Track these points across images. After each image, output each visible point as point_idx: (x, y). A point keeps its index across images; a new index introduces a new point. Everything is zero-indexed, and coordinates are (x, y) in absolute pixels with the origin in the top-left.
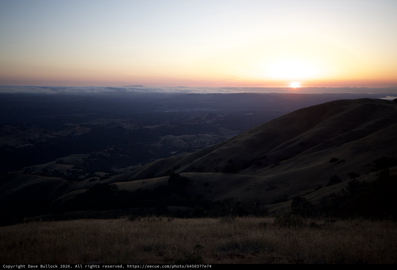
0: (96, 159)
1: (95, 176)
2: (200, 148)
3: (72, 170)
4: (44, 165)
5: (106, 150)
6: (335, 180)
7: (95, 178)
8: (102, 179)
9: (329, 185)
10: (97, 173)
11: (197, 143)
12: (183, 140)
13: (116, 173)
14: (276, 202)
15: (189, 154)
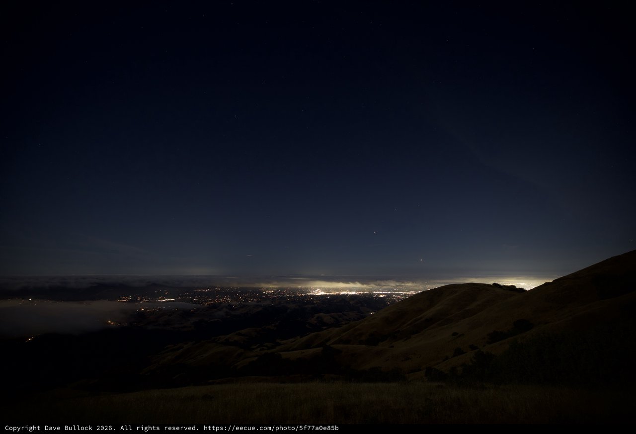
0: (265, 332)
1: (264, 346)
4: (227, 336)
8: (269, 348)
9: (454, 356)
10: (266, 344)
13: (280, 344)
14: (413, 371)
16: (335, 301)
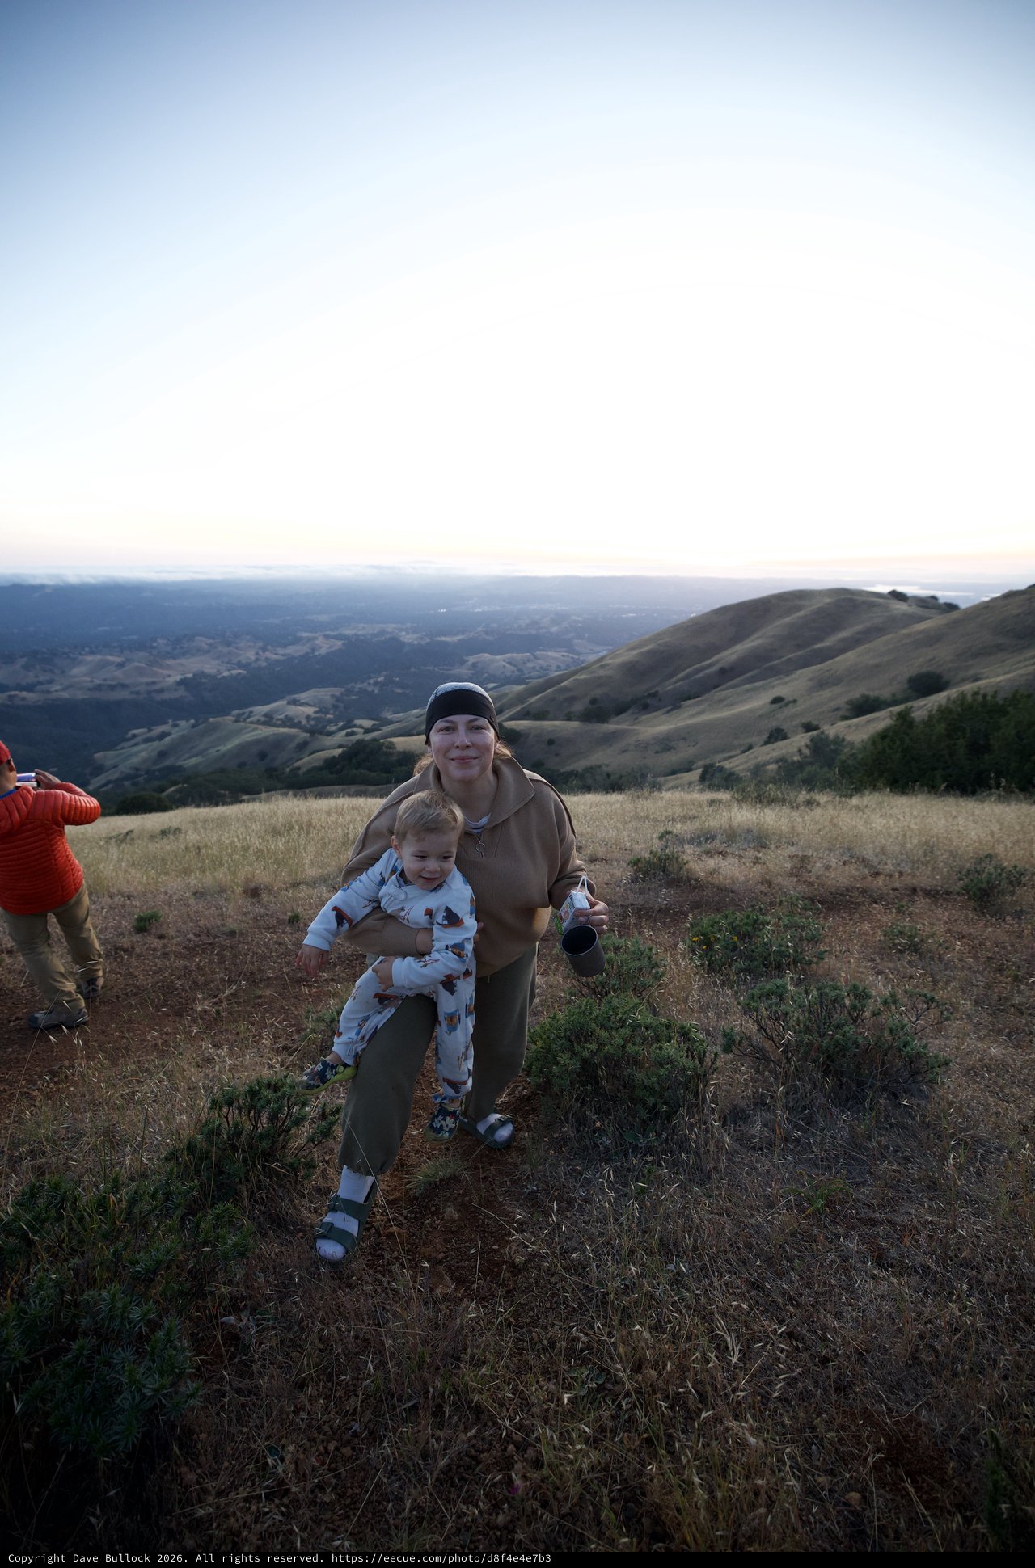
0: (354, 697)
1: (355, 726)
2: (539, 677)
3: (318, 715)
4: (266, 708)
5: (372, 681)
6: (777, 735)
7: (355, 729)
8: (367, 731)
9: (767, 743)
10: (358, 722)
11: (534, 668)
12: (510, 663)
13: (391, 722)
14: (674, 773)
15: (521, 687)
16: (516, 626)
